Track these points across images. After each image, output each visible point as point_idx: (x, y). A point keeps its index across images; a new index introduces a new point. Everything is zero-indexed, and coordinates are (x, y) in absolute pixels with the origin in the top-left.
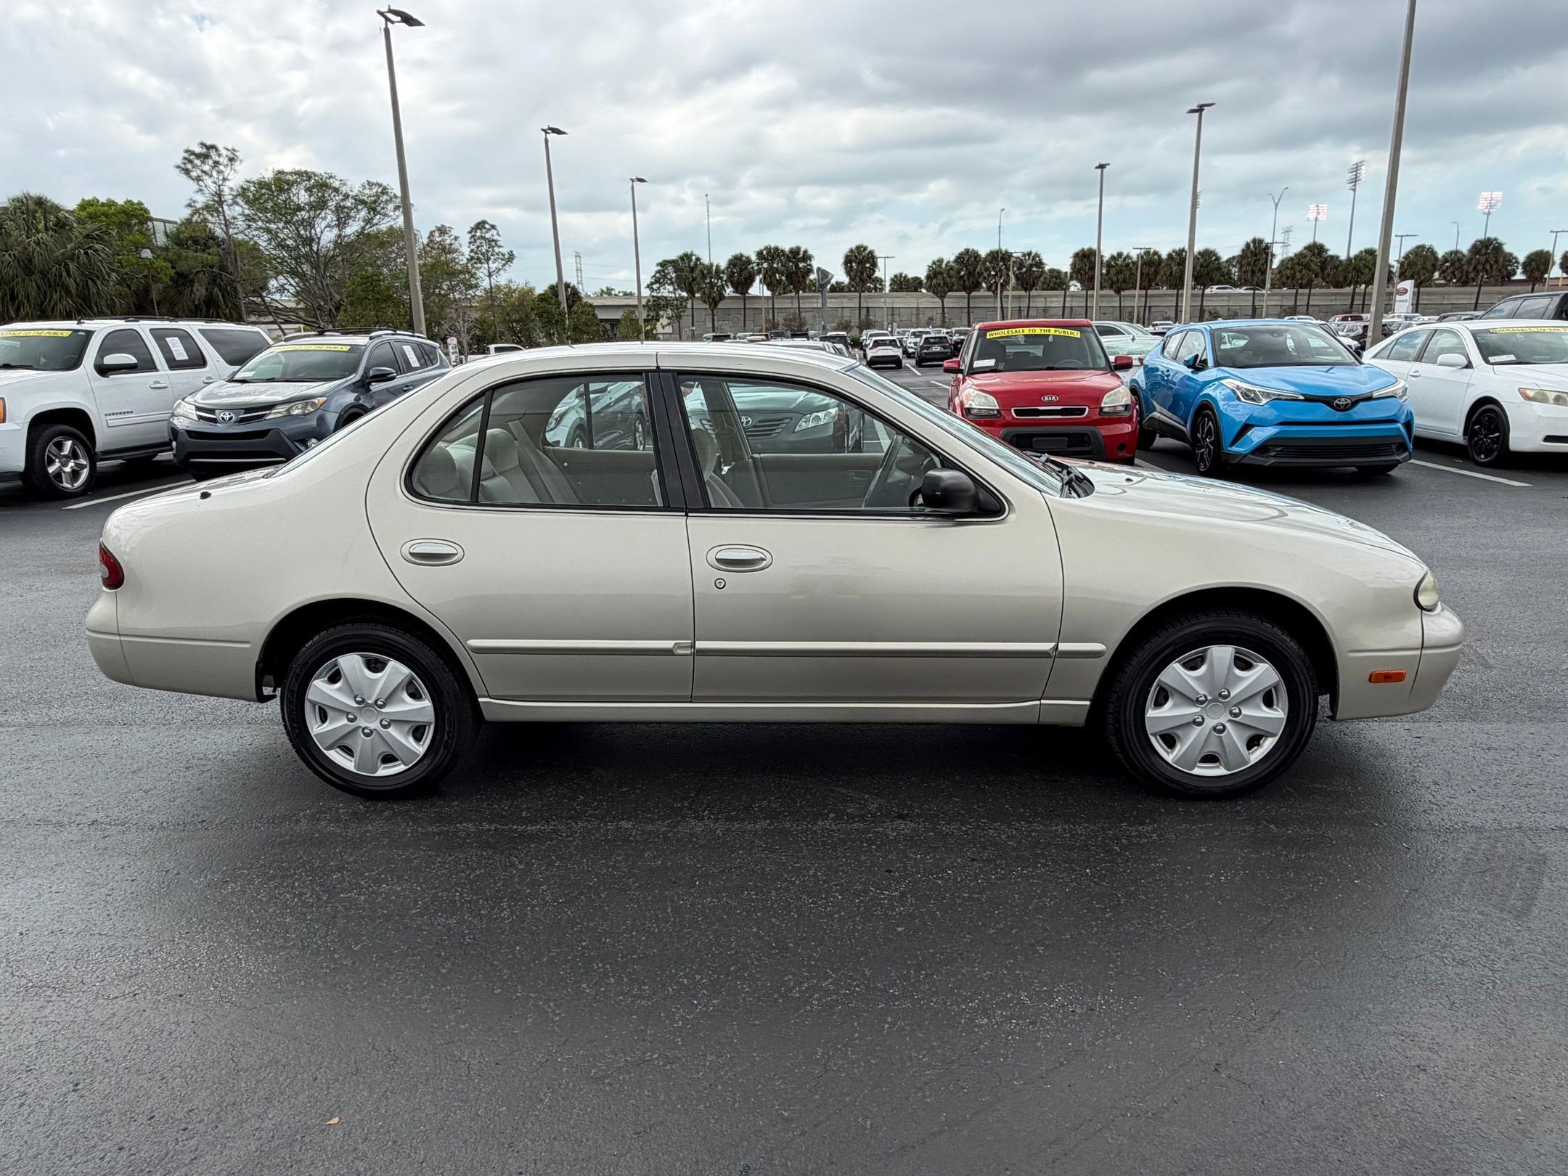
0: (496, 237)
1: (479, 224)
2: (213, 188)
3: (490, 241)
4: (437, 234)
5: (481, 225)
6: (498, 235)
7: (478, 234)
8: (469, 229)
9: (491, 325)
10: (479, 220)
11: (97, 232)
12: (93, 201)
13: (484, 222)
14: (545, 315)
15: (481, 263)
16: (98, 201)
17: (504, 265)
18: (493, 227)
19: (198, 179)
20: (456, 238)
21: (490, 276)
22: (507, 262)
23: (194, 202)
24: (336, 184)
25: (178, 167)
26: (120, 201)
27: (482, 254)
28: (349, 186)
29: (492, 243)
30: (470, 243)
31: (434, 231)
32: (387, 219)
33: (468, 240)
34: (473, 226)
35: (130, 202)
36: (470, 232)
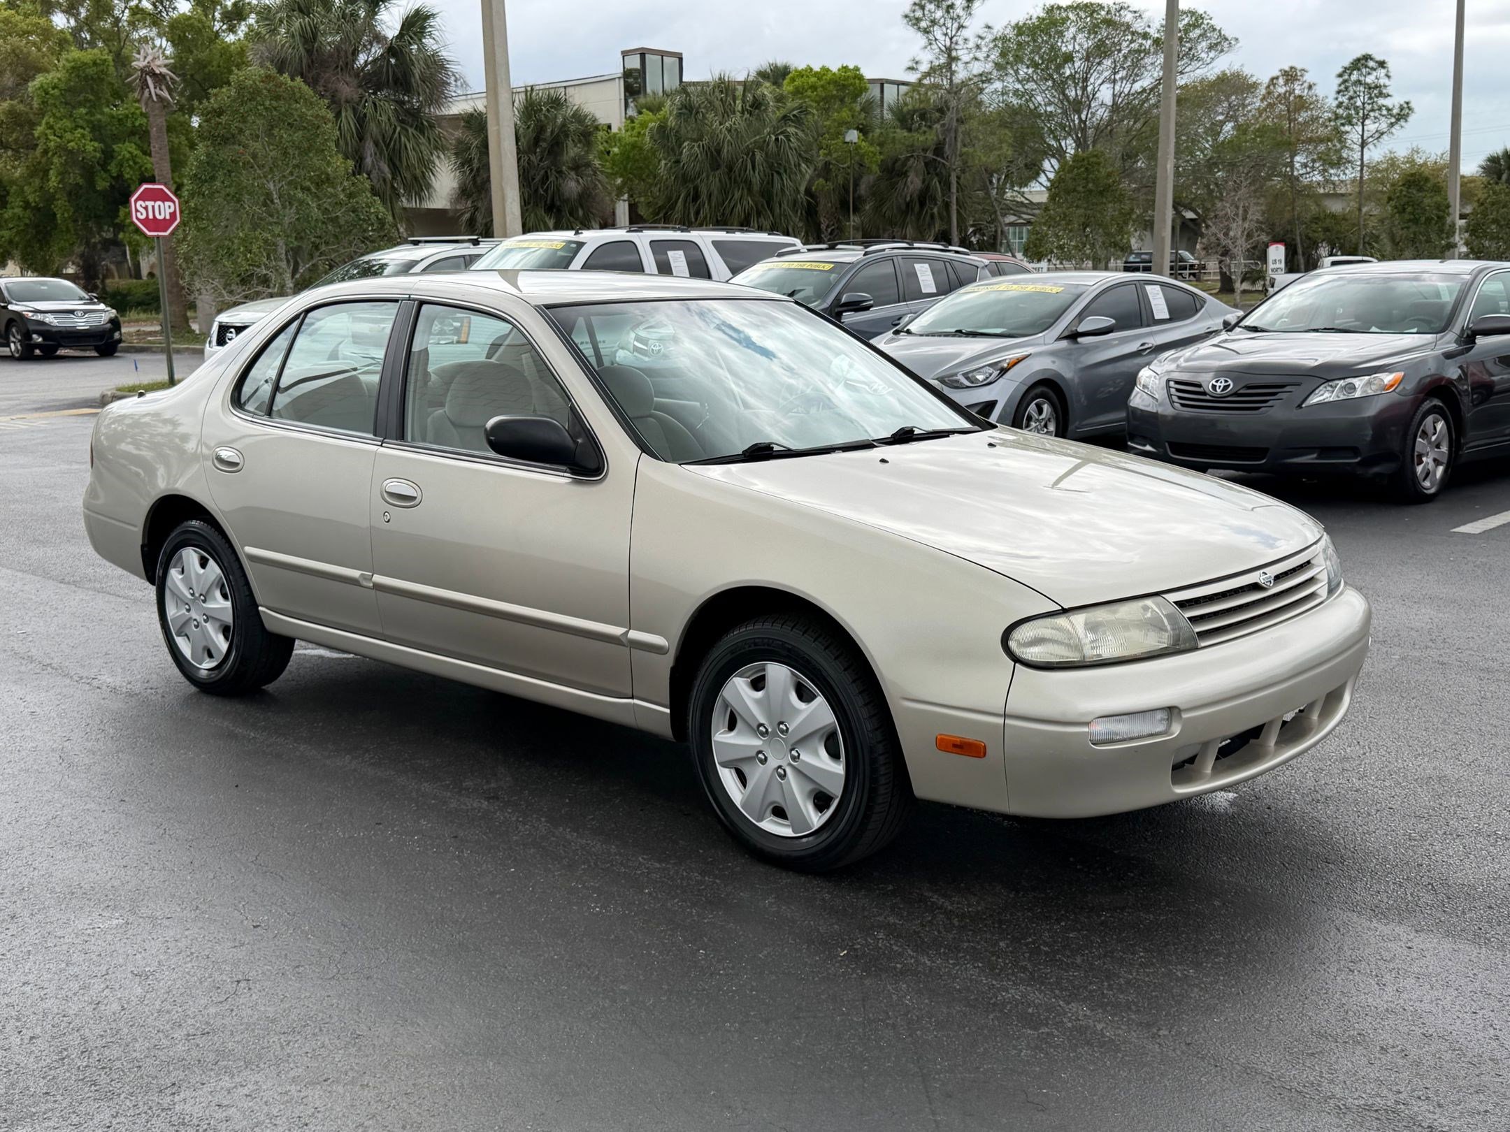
0: (1383, 81)
1: (1358, 60)
2: (943, 41)
3: (1369, 87)
4: (1281, 81)
5: (1361, 63)
6: (1388, 76)
7: (1355, 76)
8: (1340, 70)
9: (1354, 225)
10: (1358, 55)
11: (795, 113)
12: (806, 71)
13: (1367, 58)
14: (1409, 209)
15: (1350, 123)
16: (811, 69)
17: (1392, 125)
18: (1382, 64)
19: (926, 31)
20: (1310, 87)
21: (1363, 144)
22: (1398, 120)
23: (917, 63)
24: (1128, 17)
25: (906, 16)
26: (834, 68)
27: (1356, 108)
28: (1145, 20)
29: (1377, 91)
30: (1338, 92)
31: (1277, 78)
32: (1195, 64)
33: (1336, 88)
34: (1347, 63)
35: (845, 68)
36: (1340, 76)
